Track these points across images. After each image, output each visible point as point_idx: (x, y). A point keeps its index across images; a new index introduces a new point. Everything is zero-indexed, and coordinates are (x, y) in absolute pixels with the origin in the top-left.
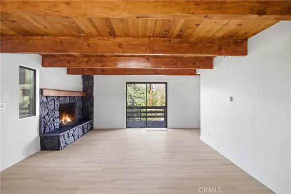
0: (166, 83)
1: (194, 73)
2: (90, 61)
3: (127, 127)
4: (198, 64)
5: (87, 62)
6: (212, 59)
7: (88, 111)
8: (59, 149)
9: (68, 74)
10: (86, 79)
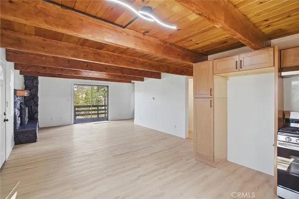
0: (108, 86)
7: (32, 111)
8: (35, 141)
9: (20, 74)
10: (29, 79)
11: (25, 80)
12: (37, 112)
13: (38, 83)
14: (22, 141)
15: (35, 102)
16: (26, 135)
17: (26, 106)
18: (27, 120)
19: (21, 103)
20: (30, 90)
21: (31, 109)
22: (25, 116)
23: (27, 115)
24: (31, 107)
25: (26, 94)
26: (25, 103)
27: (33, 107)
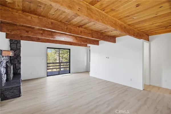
0: (70, 49)
1: (86, 46)
2: (44, 33)
3: (47, 76)
4: (94, 43)
5: (42, 34)
6: (98, 41)
7: (16, 68)
8: (20, 96)
9: (6, 38)
10: (13, 43)
11: (11, 44)
12: (20, 68)
13: (20, 46)
14: (8, 97)
15: (18, 61)
16: (12, 91)
17: (12, 64)
18: (12, 76)
19: (7, 62)
20: (14, 52)
21: (16, 66)
22: (11, 72)
23: (12, 72)
24: (15, 64)
25: (11, 54)
26: (10, 62)
27: (17, 65)
